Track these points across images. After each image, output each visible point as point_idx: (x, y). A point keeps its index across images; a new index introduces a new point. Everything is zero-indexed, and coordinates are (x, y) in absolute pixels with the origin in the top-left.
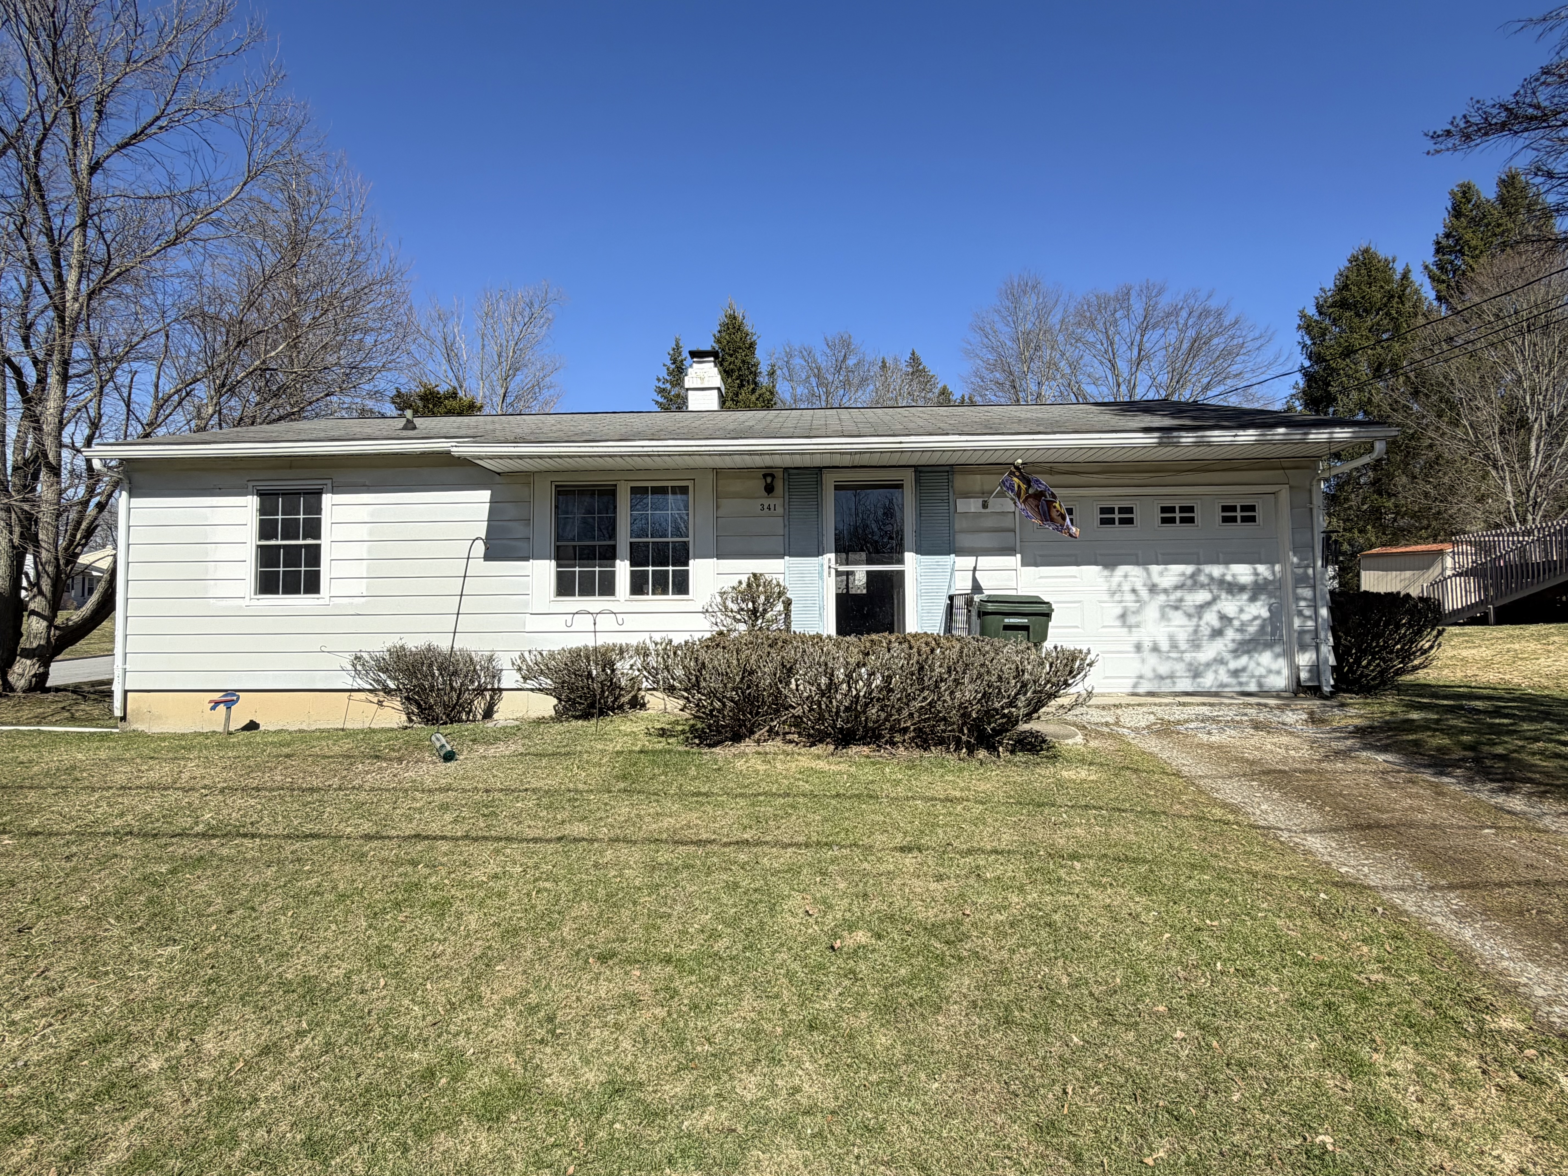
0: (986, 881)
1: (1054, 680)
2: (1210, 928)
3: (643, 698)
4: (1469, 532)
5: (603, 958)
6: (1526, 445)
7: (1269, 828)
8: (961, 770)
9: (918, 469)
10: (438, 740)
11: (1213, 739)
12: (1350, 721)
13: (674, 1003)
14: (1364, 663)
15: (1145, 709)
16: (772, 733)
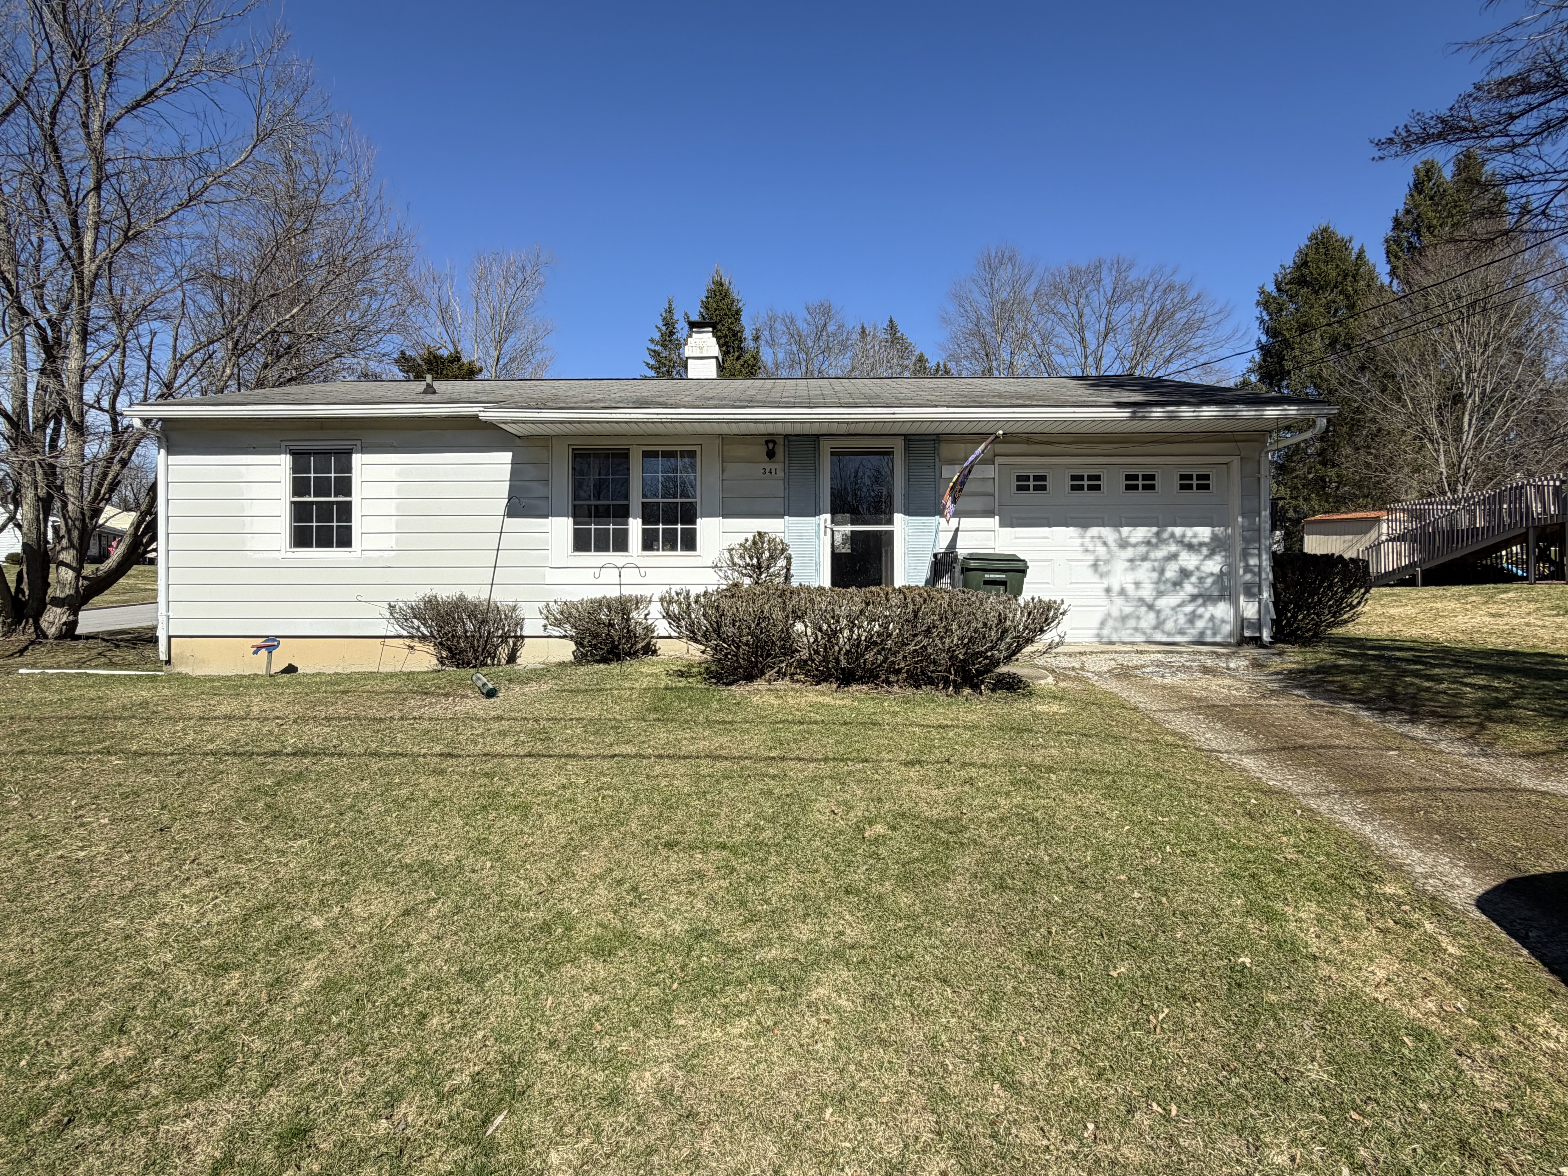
0: (978, 789)
1: (1032, 627)
2: (1162, 823)
3: (654, 645)
4: (1406, 501)
5: (669, 845)
6: (1460, 419)
7: (1212, 751)
8: (949, 704)
9: (908, 438)
10: (479, 679)
11: (1166, 681)
12: (1285, 666)
13: (734, 876)
14: (1300, 617)
15: (1107, 656)
16: (781, 674)
